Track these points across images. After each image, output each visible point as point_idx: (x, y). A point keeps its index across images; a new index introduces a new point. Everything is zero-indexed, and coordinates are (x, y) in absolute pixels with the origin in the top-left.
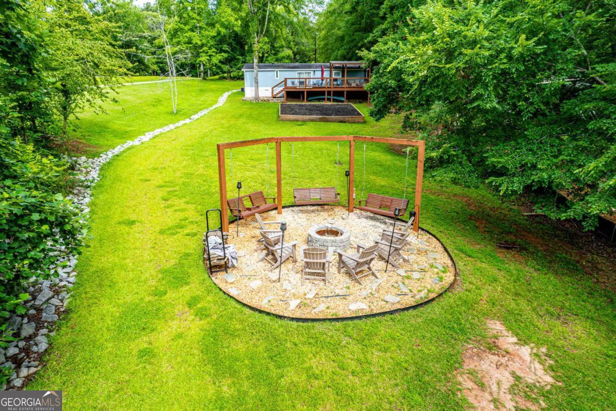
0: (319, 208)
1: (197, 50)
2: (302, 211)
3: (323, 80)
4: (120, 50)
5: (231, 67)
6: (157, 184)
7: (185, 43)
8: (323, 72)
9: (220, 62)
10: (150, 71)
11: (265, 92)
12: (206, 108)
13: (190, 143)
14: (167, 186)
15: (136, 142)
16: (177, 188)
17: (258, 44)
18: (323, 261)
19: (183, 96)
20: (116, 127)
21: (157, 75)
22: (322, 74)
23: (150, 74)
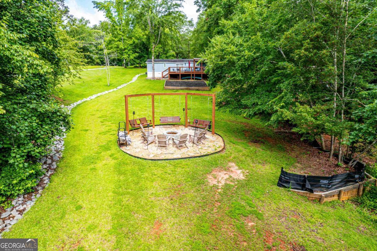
0: (172, 126)
1: (122, 51)
2: (164, 127)
3: (189, 68)
4: (82, 54)
5: (141, 61)
6: (98, 116)
7: (115, 48)
8: (189, 64)
9: (135, 58)
10: (95, 63)
11: (158, 75)
12: (126, 83)
13: (115, 100)
14: (103, 117)
15: (88, 99)
16: (108, 118)
17: (154, 49)
18: (165, 140)
19: (113, 77)
20: (78, 92)
21: (99, 65)
22: (189, 65)
23: (95, 65)
